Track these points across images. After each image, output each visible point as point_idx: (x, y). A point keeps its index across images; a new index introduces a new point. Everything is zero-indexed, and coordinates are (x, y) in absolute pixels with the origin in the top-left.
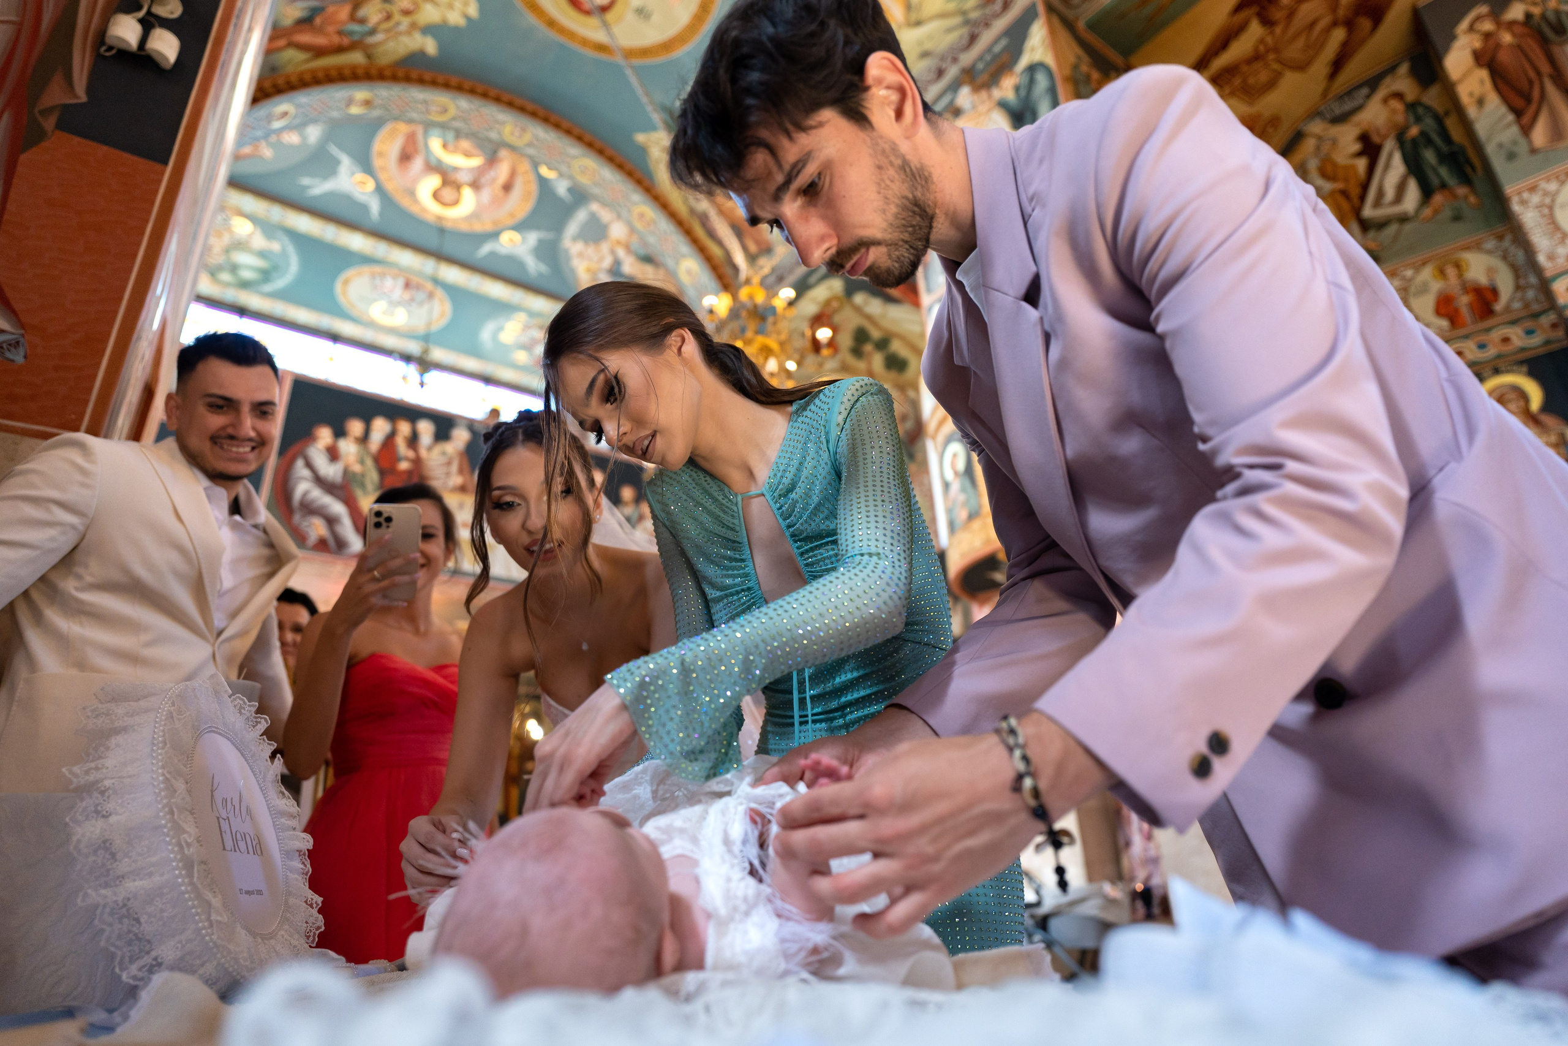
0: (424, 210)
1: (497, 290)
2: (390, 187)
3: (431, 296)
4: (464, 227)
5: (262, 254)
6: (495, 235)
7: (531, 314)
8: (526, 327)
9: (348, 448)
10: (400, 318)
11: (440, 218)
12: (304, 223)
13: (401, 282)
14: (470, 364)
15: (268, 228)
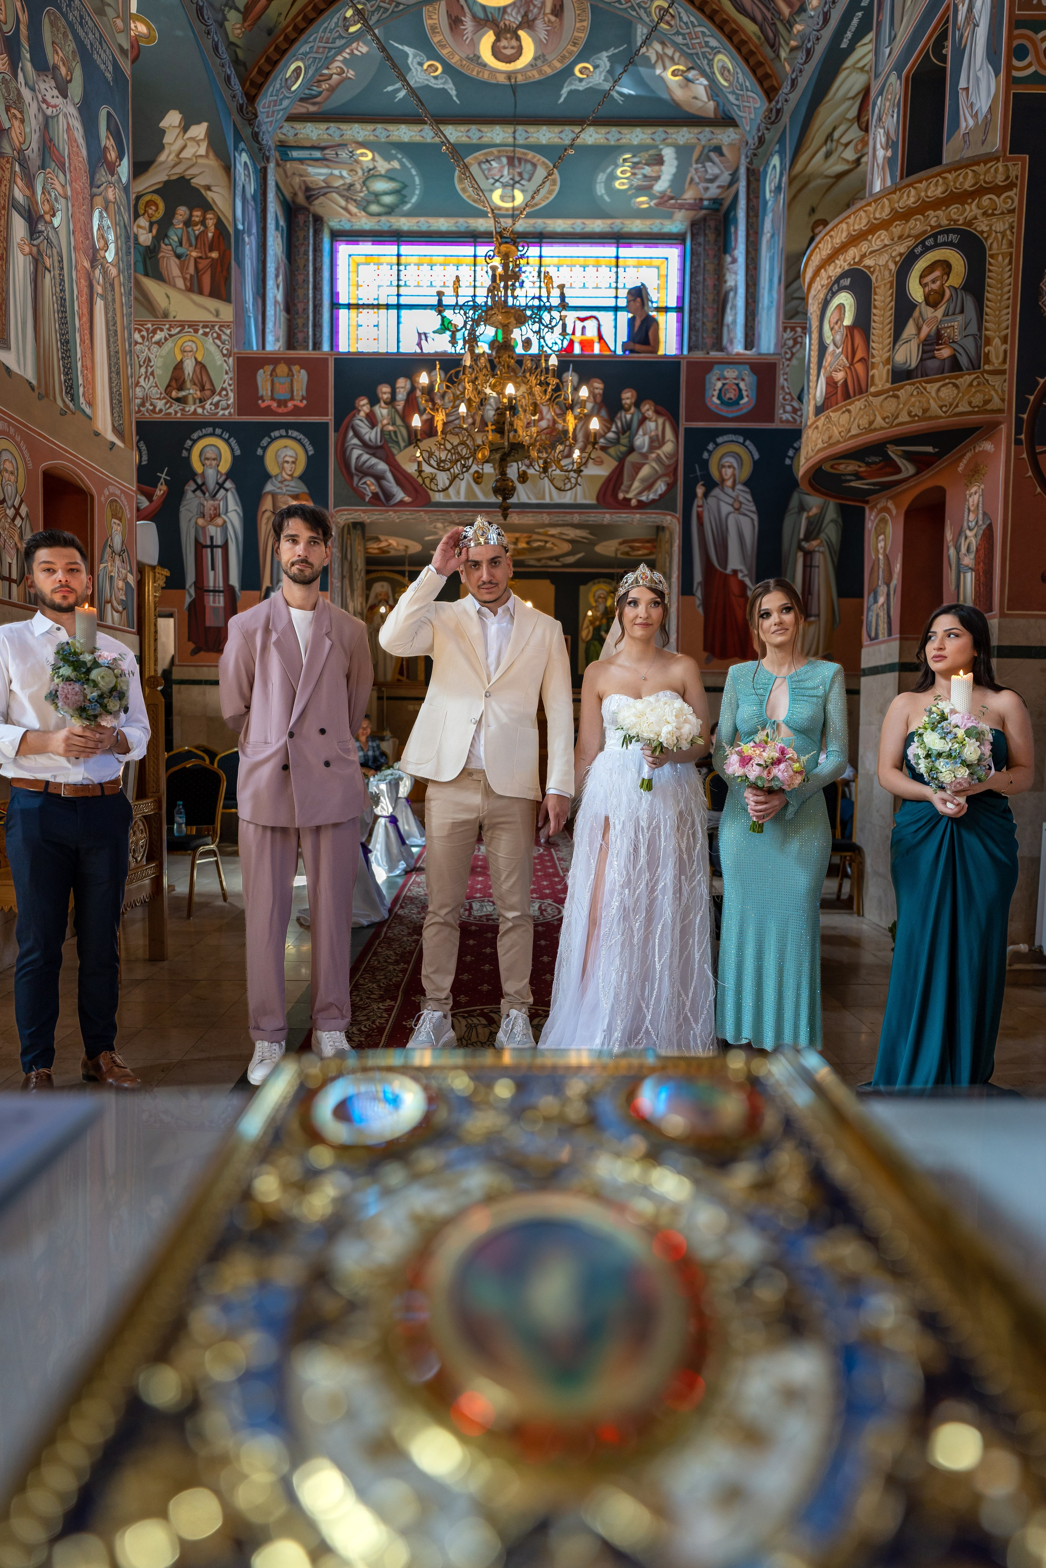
0: (494, 71)
1: (592, 136)
2: (454, 61)
3: (535, 166)
4: (536, 76)
5: (389, 176)
6: (567, 72)
7: (635, 150)
8: (635, 165)
9: (382, 411)
10: (519, 198)
11: (510, 75)
12: (405, 133)
13: (504, 160)
14: (597, 225)
15: (383, 149)
